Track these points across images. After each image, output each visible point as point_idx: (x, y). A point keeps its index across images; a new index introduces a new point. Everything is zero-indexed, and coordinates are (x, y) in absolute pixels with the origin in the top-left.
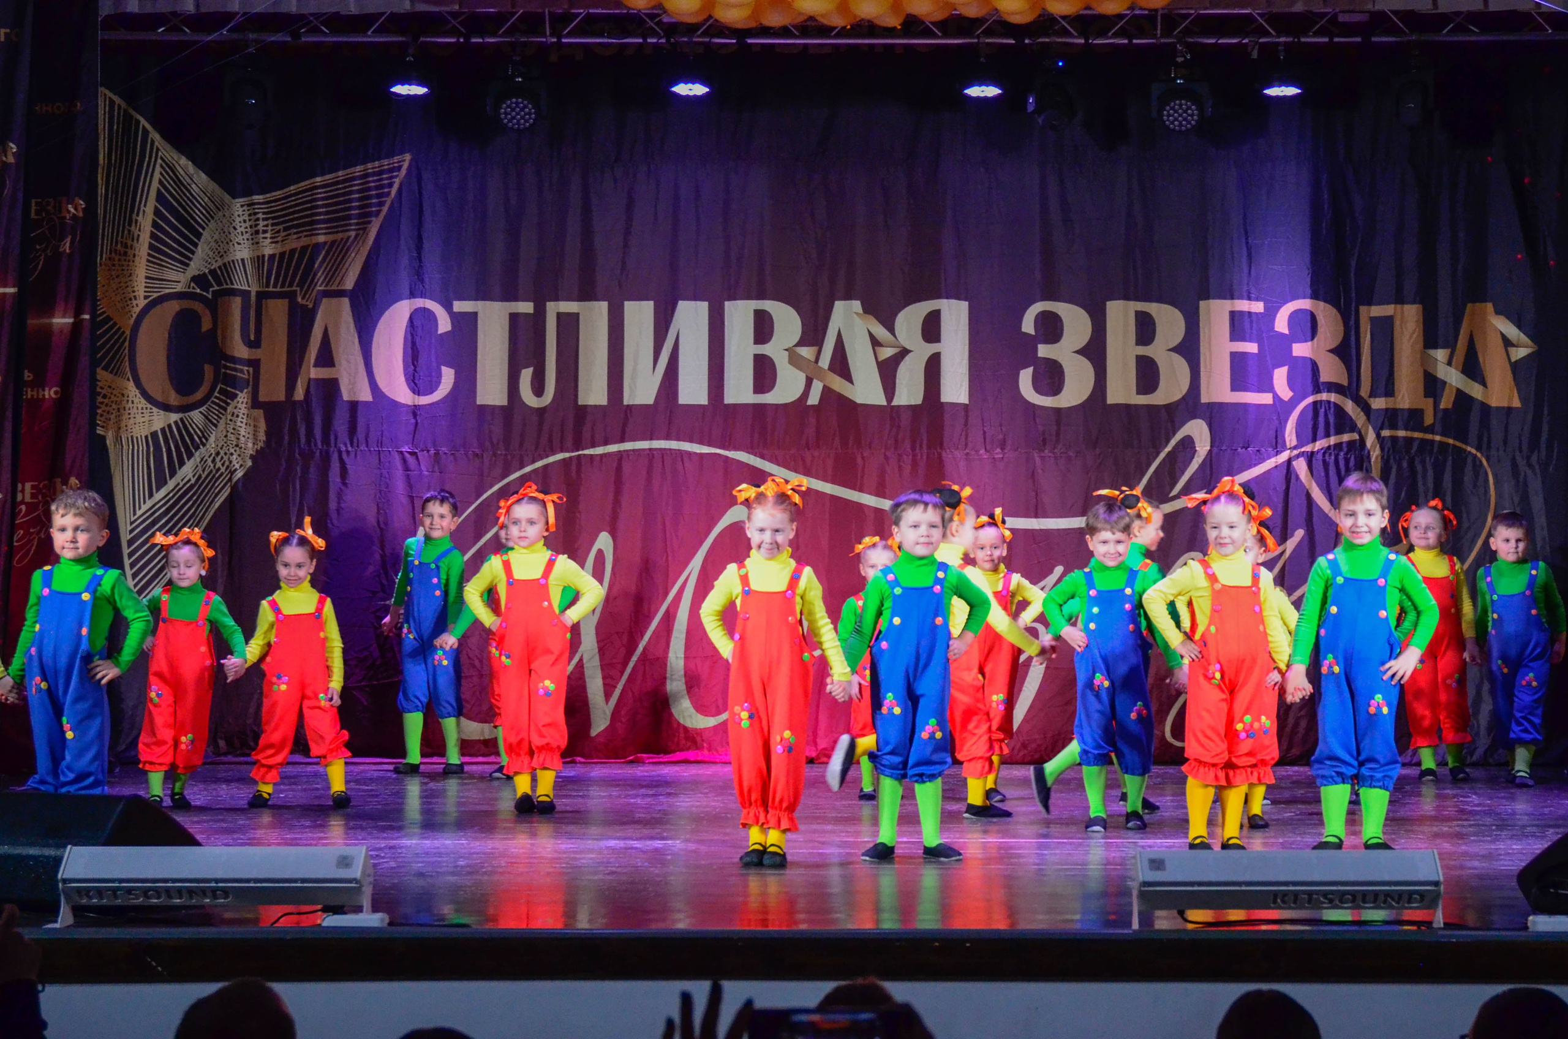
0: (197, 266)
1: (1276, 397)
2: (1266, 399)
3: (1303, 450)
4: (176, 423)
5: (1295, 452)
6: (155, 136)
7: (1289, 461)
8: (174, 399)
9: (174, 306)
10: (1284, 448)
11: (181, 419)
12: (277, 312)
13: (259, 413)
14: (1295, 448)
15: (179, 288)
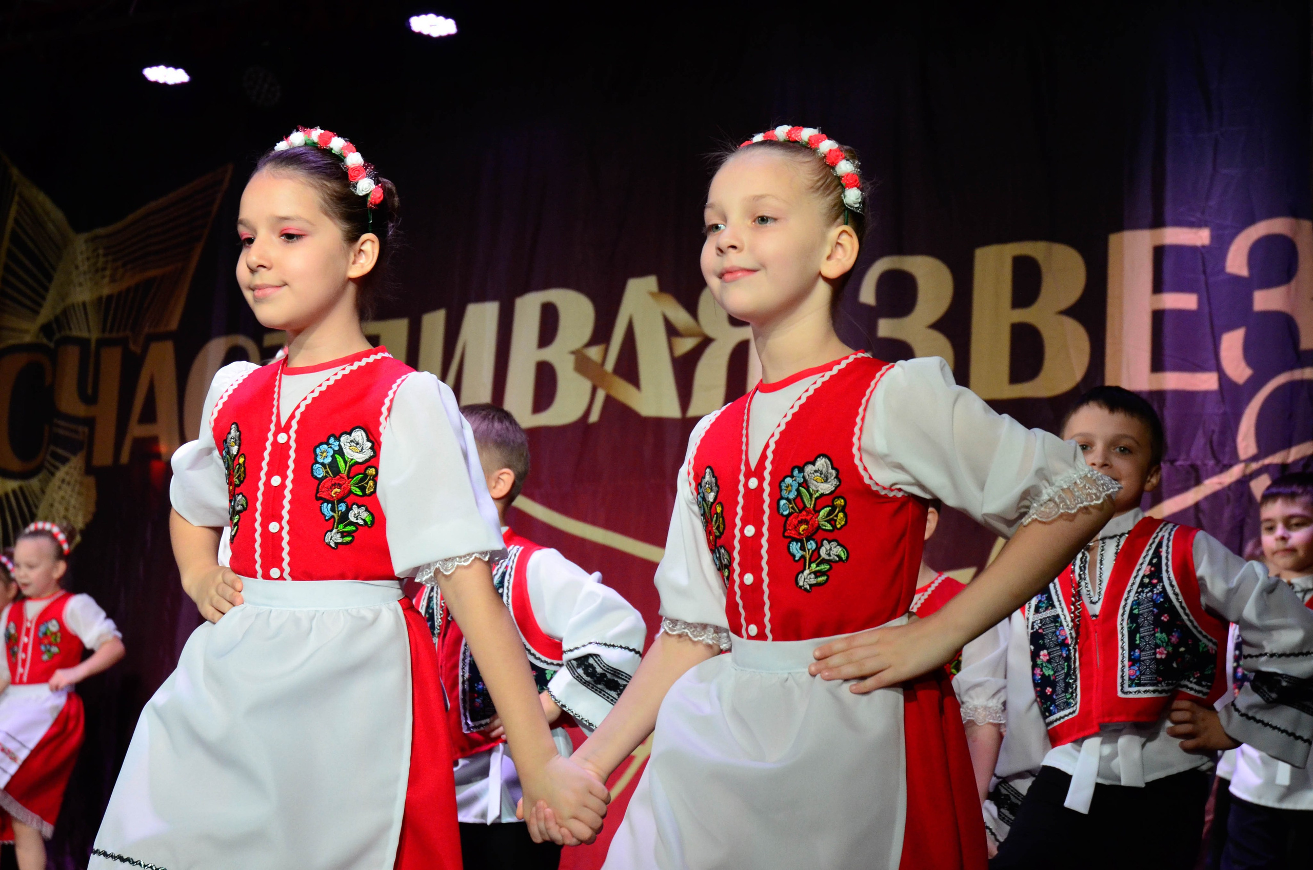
0: (46, 314)
1: (1223, 379)
2: (1207, 382)
3: (1267, 461)
4: (14, 492)
5: (1254, 466)
6: (15, 172)
7: (1244, 482)
8: (15, 464)
9: (22, 360)
10: (1235, 459)
11: (21, 488)
12: (112, 361)
13: (91, 481)
14: (1254, 458)
15: (27, 339)
